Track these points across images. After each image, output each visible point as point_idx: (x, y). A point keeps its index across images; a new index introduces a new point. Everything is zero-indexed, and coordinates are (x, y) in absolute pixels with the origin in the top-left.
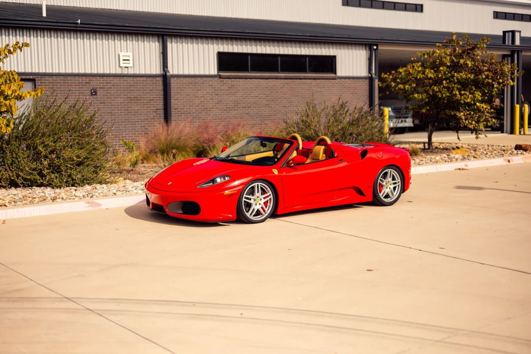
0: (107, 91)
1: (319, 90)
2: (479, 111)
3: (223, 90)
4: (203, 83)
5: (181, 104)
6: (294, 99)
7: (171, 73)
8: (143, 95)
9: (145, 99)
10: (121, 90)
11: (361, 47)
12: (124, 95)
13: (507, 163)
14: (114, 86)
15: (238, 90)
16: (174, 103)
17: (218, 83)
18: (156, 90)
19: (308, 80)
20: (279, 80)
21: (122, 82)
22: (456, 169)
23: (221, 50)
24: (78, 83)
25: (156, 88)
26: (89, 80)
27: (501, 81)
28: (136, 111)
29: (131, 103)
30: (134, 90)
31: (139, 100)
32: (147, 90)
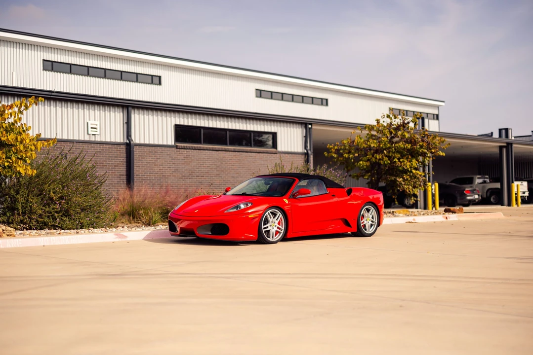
1: (263, 163)
2: (415, 177)
3: (179, 159)
4: (162, 153)
5: (142, 171)
6: (241, 171)
7: (134, 142)
8: (108, 161)
9: (110, 165)
10: (89, 156)
11: (298, 125)
13: (445, 220)
15: (192, 160)
16: (137, 170)
17: (175, 153)
18: (120, 157)
19: (253, 154)
20: (228, 152)
21: (90, 148)
22: (406, 222)
23: (178, 123)
25: (121, 155)
26: (60, 146)
27: (433, 151)
30: (100, 156)
31: (105, 166)
32: (112, 157)
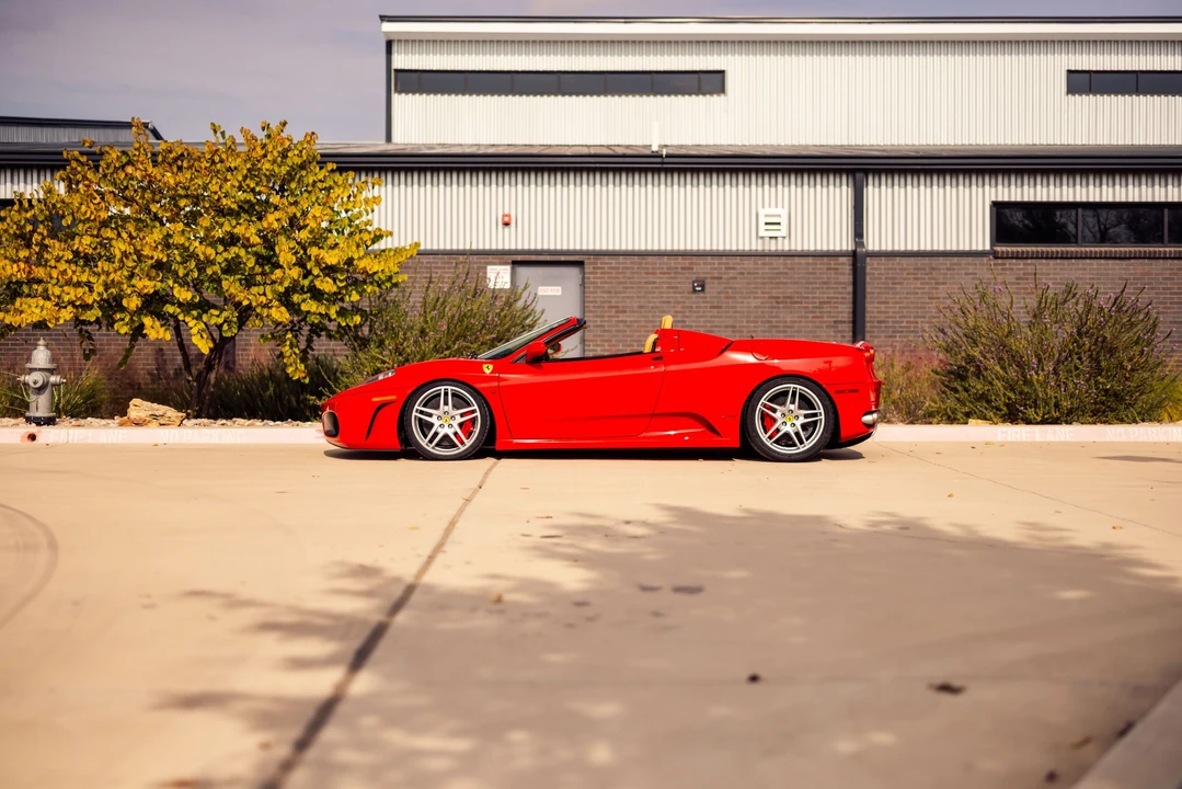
0: (726, 283)
4: (954, 269)
5: (894, 312)
7: (870, 248)
8: (806, 293)
9: (810, 300)
10: (757, 283)
12: (762, 293)
14: (743, 273)
16: (872, 308)
17: (990, 269)
18: (836, 283)
21: (760, 266)
23: (1002, 198)
24: (668, 268)
25: (836, 278)
26: (691, 264)
28: (789, 324)
29: (779, 308)
30: (786, 283)
31: (796, 303)
32: (816, 283)
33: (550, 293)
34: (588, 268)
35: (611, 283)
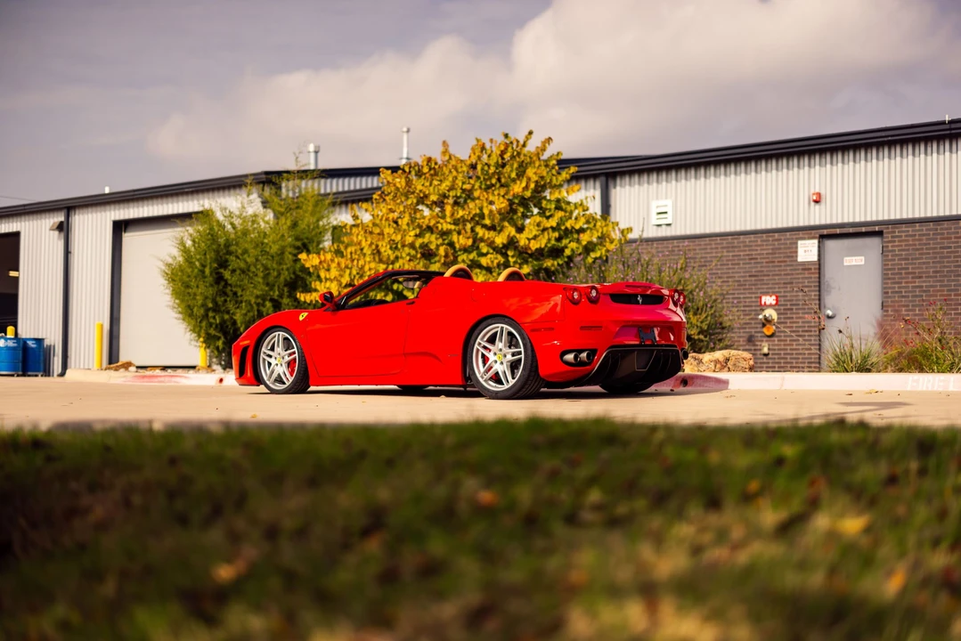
33: (854, 263)
34: (888, 237)
35: (908, 250)
